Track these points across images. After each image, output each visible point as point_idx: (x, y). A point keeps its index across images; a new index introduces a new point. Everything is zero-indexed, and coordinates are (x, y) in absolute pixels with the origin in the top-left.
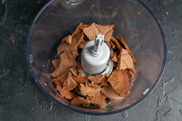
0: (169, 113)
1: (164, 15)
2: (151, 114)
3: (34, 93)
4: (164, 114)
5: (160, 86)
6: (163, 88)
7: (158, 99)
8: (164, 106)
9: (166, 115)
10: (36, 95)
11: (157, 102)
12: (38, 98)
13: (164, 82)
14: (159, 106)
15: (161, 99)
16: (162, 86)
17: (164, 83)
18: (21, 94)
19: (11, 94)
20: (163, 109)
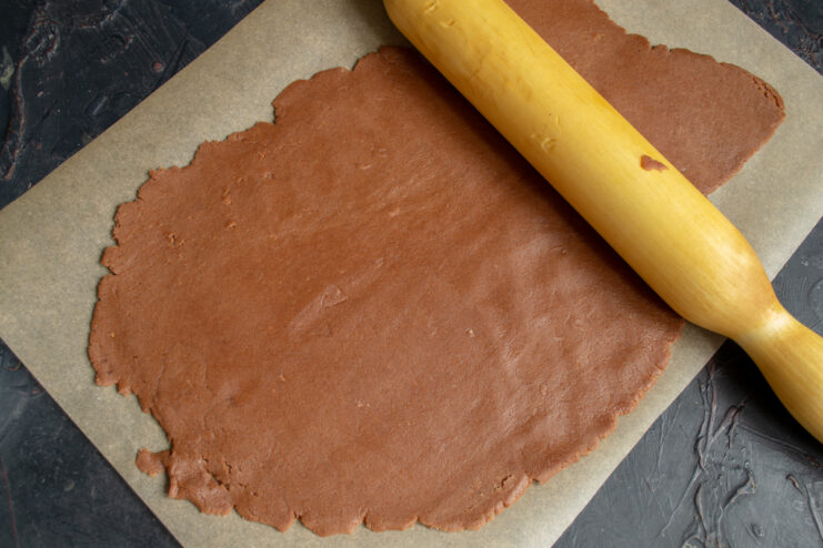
0: (743, 491)
2: (671, 503)
4: (725, 494)
7: (694, 434)
8: (721, 465)
9: (733, 500)
19: (76, 473)
20: (720, 475)
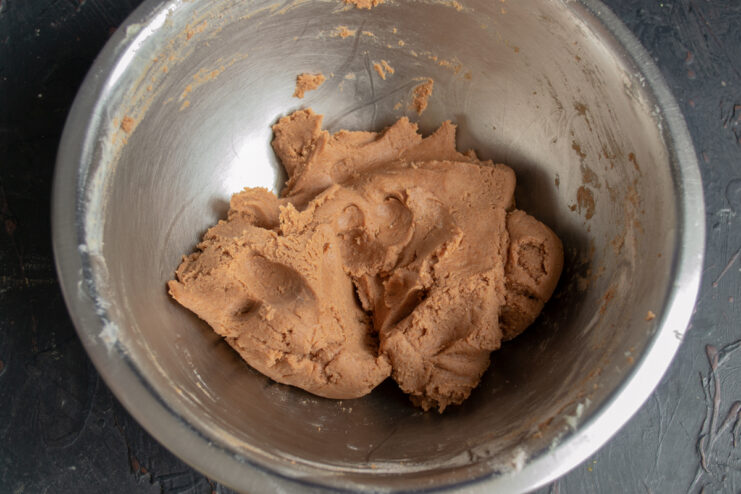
1: (686, 46)
3: (130, 462)
5: (698, 374)
6: (715, 380)
10: (143, 465)
11: (694, 448)
12: (152, 481)
13: (714, 352)
14: (703, 468)
15: (710, 432)
16: (709, 373)
17: (717, 358)
18: (74, 468)
